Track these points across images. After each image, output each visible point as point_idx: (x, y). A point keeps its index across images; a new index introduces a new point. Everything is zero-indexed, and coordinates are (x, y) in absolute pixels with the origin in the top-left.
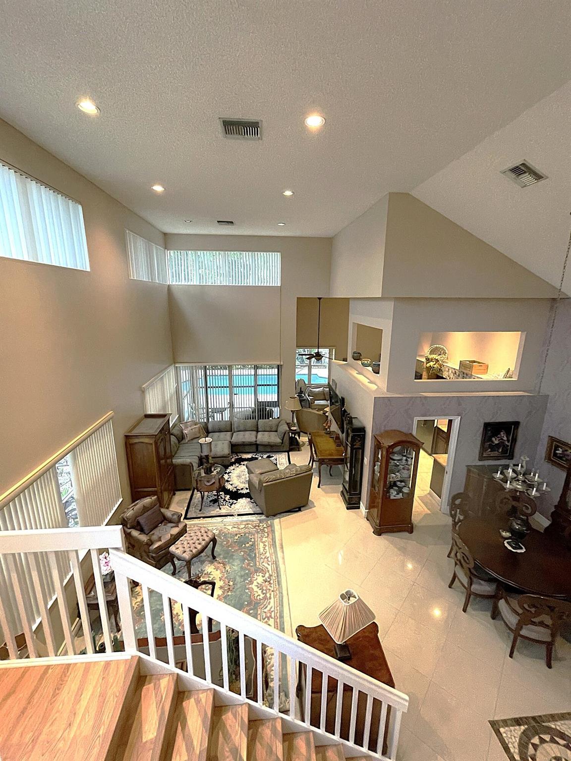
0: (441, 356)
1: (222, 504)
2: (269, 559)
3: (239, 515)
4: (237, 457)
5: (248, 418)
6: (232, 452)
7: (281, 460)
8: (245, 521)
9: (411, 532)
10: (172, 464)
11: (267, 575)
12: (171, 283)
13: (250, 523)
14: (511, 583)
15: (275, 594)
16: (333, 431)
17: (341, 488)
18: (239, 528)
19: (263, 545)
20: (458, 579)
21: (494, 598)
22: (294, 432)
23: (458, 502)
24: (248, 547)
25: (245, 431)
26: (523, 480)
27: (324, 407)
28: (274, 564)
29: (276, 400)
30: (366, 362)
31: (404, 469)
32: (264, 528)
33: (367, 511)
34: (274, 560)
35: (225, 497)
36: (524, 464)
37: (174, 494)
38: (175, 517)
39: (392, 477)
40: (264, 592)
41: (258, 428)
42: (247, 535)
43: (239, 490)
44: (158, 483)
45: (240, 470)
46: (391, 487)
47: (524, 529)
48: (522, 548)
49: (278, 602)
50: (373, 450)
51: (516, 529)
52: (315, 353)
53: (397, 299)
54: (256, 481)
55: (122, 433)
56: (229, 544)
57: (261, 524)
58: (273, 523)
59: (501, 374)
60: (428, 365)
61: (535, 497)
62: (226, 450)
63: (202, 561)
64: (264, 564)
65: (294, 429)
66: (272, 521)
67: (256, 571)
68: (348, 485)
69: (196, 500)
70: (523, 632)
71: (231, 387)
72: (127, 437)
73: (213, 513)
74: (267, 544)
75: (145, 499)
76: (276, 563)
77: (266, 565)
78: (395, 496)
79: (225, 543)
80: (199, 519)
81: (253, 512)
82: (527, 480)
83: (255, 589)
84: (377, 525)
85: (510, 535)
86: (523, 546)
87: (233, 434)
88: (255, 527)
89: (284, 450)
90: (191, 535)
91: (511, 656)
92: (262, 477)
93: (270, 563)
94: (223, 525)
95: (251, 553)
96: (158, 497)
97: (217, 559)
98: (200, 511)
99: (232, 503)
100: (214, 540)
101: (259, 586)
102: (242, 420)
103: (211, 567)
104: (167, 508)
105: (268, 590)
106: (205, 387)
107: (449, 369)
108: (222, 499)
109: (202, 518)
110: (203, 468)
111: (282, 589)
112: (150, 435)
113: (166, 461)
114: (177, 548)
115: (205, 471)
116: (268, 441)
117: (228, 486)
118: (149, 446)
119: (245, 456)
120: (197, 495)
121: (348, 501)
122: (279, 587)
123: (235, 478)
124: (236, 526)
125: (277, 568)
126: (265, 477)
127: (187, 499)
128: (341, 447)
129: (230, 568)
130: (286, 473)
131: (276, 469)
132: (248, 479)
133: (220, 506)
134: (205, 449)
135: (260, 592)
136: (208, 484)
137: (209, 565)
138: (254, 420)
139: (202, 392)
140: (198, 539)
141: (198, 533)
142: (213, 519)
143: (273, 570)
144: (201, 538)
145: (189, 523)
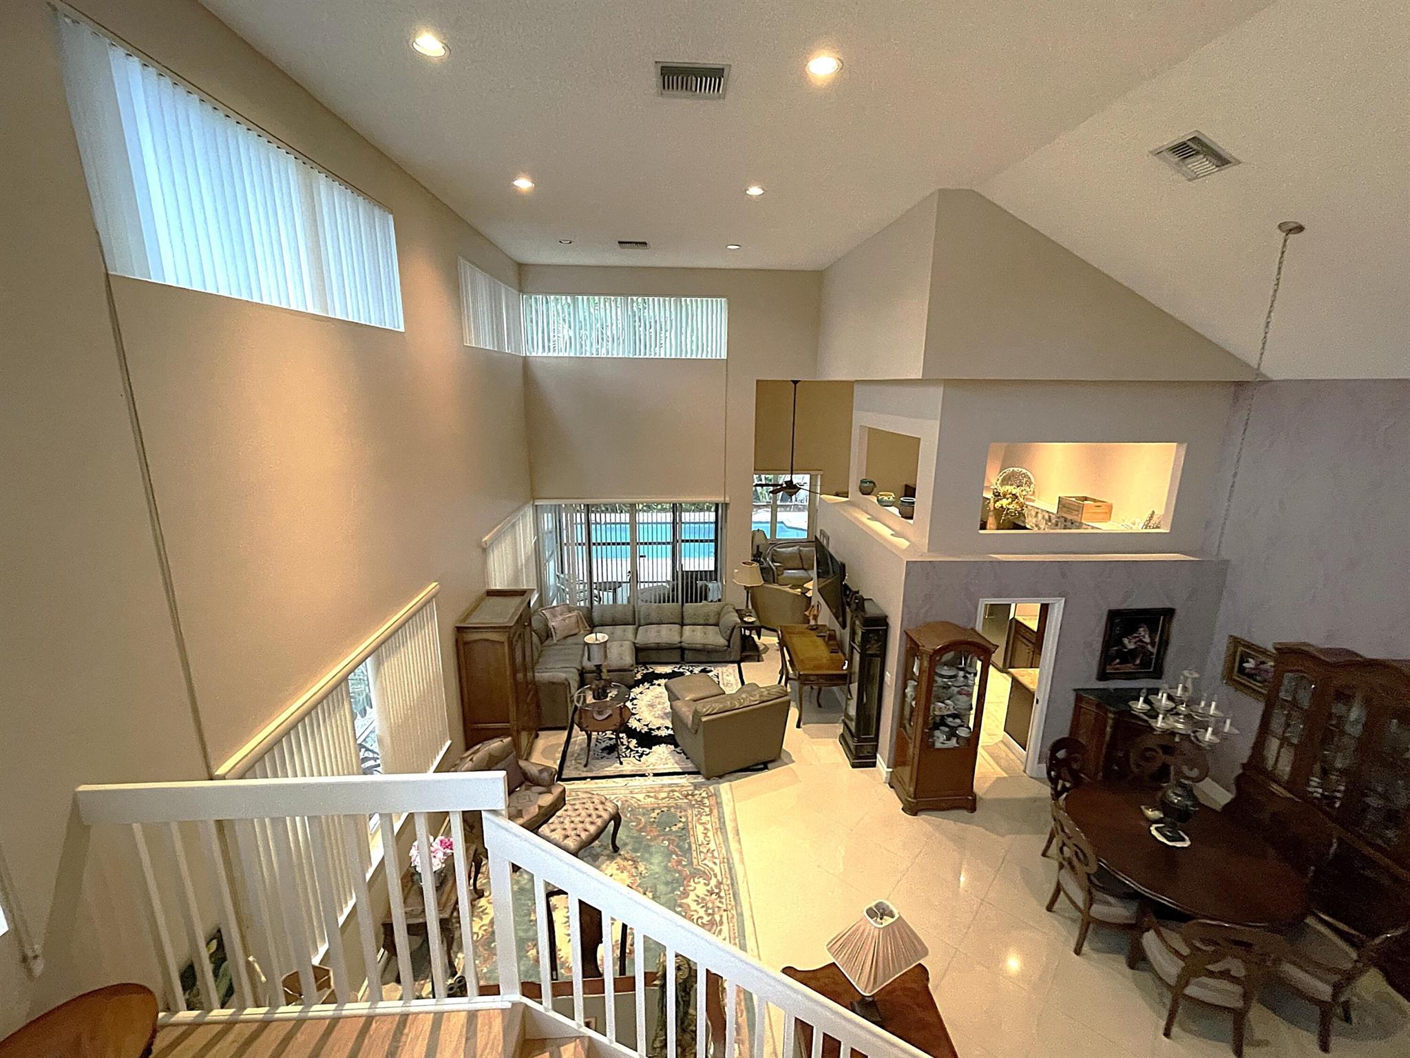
0: (1022, 488)
1: (624, 755)
2: (716, 854)
3: (655, 775)
4: (645, 672)
5: (663, 599)
6: (637, 663)
7: (727, 677)
8: (667, 786)
9: (973, 809)
10: (534, 682)
11: (713, 882)
12: (528, 354)
13: (677, 789)
14: (1165, 900)
15: (730, 916)
16: (822, 625)
17: (840, 729)
18: (656, 798)
19: (703, 828)
20: (1065, 892)
21: (1134, 930)
22: (750, 626)
23: (1061, 754)
24: (676, 831)
25: (660, 623)
26: (1186, 713)
27: (803, 581)
28: (724, 862)
29: (712, 568)
30: (886, 498)
31: (960, 693)
32: (704, 798)
33: (891, 770)
34: (725, 855)
35: (629, 742)
36: (1189, 685)
37: (537, 736)
38: (545, 775)
39: (939, 708)
40: (710, 911)
41: (682, 618)
42: (673, 810)
43: (654, 730)
44: (513, 714)
45: (653, 694)
46: (936, 726)
47: (1189, 803)
48: (1183, 840)
49: (736, 931)
50: (903, 658)
51: (1174, 803)
52: (786, 482)
53: (947, 383)
54: (686, 713)
55: (452, 621)
56: (641, 826)
57: (696, 792)
58: (719, 791)
59: (1137, 521)
60: (998, 505)
61: (1212, 745)
62: (628, 659)
63: (595, 855)
64: (705, 862)
65: (750, 620)
66: (716, 786)
67: (693, 876)
68: (854, 723)
69: (577, 747)
70: (1191, 990)
71: (634, 543)
72: (459, 630)
73: (610, 770)
74: (709, 826)
75: (491, 742)
76: (728, 861)
77: (711, 865)
78: (943, 743)
79: (634, 824)
80: (583, 781)
81: (680, 770)
82: (1193, 714)
83: (694, 906)
84: (910, 797)
85: (1162, 816)
86: (1186, 837)
87: (637, 629)
88: (686, 796)
89: (732, 659)
90: (576, 807)
91: (1167, 1034)
92: (699, 706)
93: (717, 861)
94: (628, 792)
95: (682, 843)
96: (513, 740)
97: (622, 853)
98: (586, 766)
99: (642, 754)
100: (616, 818)
101: (700, 901)
102: (653, 604)
103: (611, 867)
104: (526, 760)
105: (716, 909)
106: (587, 544)
107: (1037, 513)
108: (623, 745)
109: (589, 780)
110: (590, 689)
111: (741, 906)
112: (500, 627)
113: (525, 675)
114: (553, 831)
115: (596, 694)
116: (702, 642)
117: (633, 723)
118: (498, 646)
119: (661, 670)
120: (579, 736)
121: (854, 752)
122: (736, 904)
123: (644, 708)
124: (652, 794)
125: (730, 869)
126: (704, 707)
127: (560, 744)
128: (840, 654)
129: (646, 868)
130: (743, 698)
131: (721, 692)
132: (669, 710)
133: (620, 758)
134: (596, 654)
135: (702, 912)
136: (600, 718)
137: (608, 862)
138: (675, 604)
139: (581, 552)
140: (590, 816)
141: (589, 805)
142: (609, 780)
143: (723, 873)
144: (594, 813)
145: (567, 787)
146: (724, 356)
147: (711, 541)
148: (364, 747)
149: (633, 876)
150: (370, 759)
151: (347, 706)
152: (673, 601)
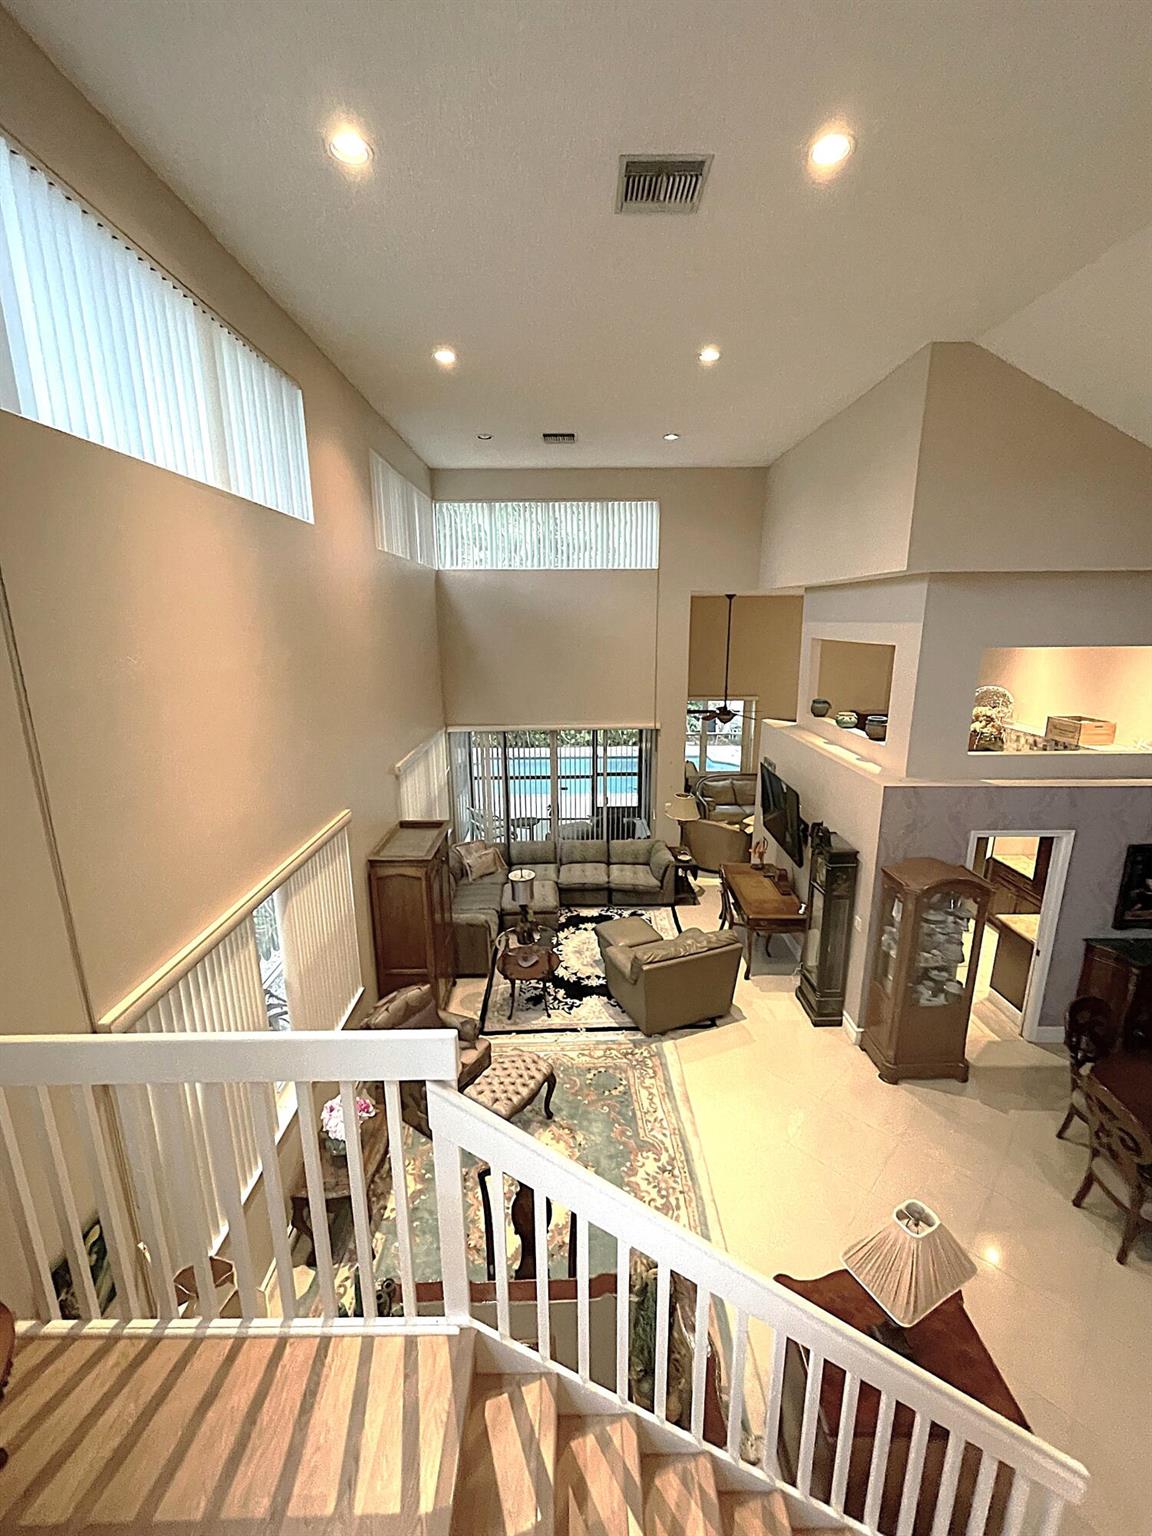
0: (999, 709)
1: (551, 1006)
2: (665, 1123)
3: (588, 1030)
4: (569, 915)
5: (587, 837)
6: (562, 905)
7: (661, 919)
8: (606, 1042)
9: (964, 1078)
10: (451, 924)
11: (665, 1158)
12: (441, 568)
13: (614, 1046)
15: (688, 1199)
16: (769, 864)
17: (796, 981)
18: (592, 1056)
19: (647, 1093)
22: (686, 866)
23: (1082, 1018)
24: (617, 1096)
25: (584, 861)
27: (740, 817)
28: (675, 1134)
29: (635, 804)
30: (847, 718)
31: (948, 941)
32: (646, 1057)
33: (862, 1030)
34: (676, 1126)
35: (556, 993)
37: (454, 984)
38: (467, 1028)
39: (926, 959)
40: (664, 1193)
41: (609, 856)
42: (611, 1071)
43: (583, 979)
44: (430, 958)
45: (579, 939)
46: (920, 980)
49: (696, 1217)
50: (878, 899)
52: (719, 709)
53: (935, 577)
54: (624, 961)
55: (363, 854)
56: (576, 1088)
57: (637, 1051)
58: (662, 1049)
62: (552, 901)
63: (529, 1121)
64: (654, 1133)
65: (685, 859)
66: (658, 1044)
67: (640, 1149)
68: (814, 975)
69: (499, 998)
71: (555, 777)
72: (372, 864)
73: (536, 1024)
74: (654, 1091)
75: (409, 989)
76: (679, 1132)
77: (661, 1137)
78: (929, 1000)
79: (568, 1086)
80: (509, 1036)
81: (616, 1025)
83: (644, 1185)
84: (889, 1062)
87: (559, 868)
88: (625, 1055)
89: (665, 902)
90: (505, 1066)
92: (639, 952)
93: (667, 1132)
94: (559, 1049)
95: (624, 1110)
96: (432, 986)
97: (556, 1119)
98: (509, 1018)
99: (572, 1006)
100: (550, 1080)
101: (651, 1180)
102: (576, 841)
103: (546, 1135)
104: (445, 1009)
105: (671, 1191)
106: (504, 778)
107: (1018, 737)
108: (550, 995)
109: (514, 1034)
110: (514, 932)
111: (699, 1187)
112: (418, 861)
113: (443, 917)
114: (481, 1092)
115: (521, 938)
116: (632, 882)
117: (560, 972)
118: (416, 882)
119: (585, 913)
120: (502, 985)
121: (816, 1009)
122: (694, 1184)
123: (571, 955)
124: (586, 1052)
125: (683, 1142)
126: (645, 954)
127: (480, 994)
128: (794, 897)
129: (585, 1139)
130: (689, 945)
131: (658, 937)
132: (599, 957)
133: (547, 1010)
134: (521, 894)
135: (654, 1193)
136: (525, 964)
137: (541, 1130)
138: (600, 841)
139: (498, 787)
140: (521, 1076)
141: (519, 1063)
142: (537, 1035)
143: (675, 1147)
144: (525, 1074)
145: (492, 1042)
146: (655, 566)
147: (635, 774)
148: (269, 992)
149: (571, 1147)
150: (275, 1006)
151: (251, 946)
152: (597, 838)
